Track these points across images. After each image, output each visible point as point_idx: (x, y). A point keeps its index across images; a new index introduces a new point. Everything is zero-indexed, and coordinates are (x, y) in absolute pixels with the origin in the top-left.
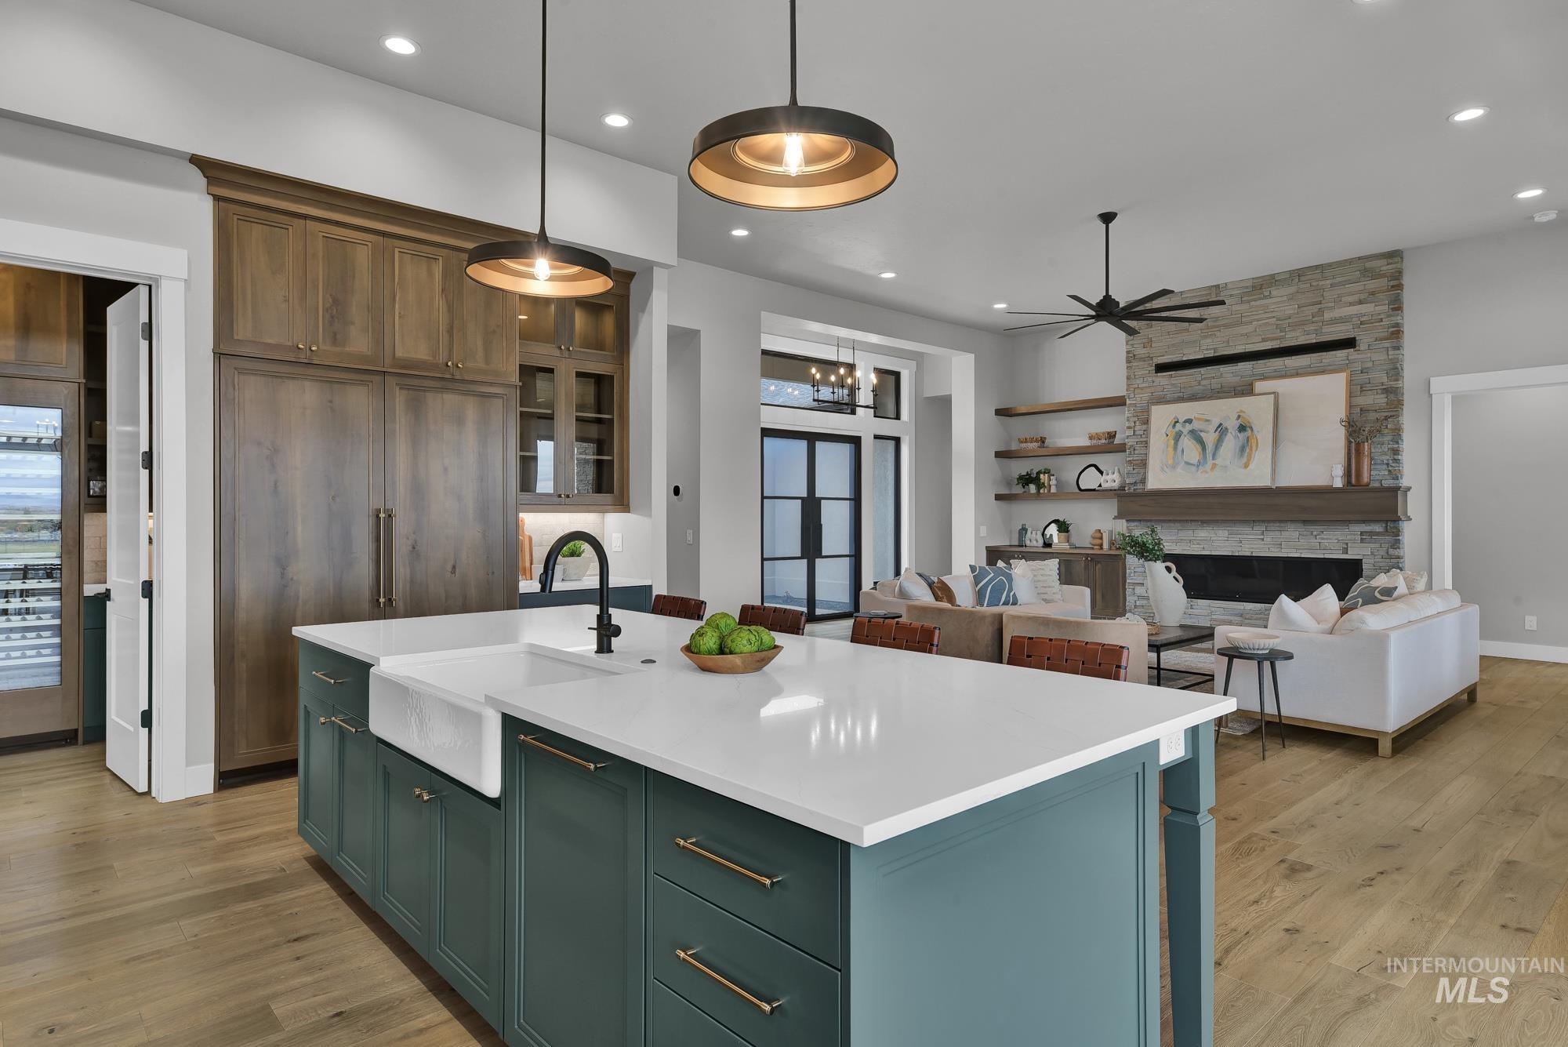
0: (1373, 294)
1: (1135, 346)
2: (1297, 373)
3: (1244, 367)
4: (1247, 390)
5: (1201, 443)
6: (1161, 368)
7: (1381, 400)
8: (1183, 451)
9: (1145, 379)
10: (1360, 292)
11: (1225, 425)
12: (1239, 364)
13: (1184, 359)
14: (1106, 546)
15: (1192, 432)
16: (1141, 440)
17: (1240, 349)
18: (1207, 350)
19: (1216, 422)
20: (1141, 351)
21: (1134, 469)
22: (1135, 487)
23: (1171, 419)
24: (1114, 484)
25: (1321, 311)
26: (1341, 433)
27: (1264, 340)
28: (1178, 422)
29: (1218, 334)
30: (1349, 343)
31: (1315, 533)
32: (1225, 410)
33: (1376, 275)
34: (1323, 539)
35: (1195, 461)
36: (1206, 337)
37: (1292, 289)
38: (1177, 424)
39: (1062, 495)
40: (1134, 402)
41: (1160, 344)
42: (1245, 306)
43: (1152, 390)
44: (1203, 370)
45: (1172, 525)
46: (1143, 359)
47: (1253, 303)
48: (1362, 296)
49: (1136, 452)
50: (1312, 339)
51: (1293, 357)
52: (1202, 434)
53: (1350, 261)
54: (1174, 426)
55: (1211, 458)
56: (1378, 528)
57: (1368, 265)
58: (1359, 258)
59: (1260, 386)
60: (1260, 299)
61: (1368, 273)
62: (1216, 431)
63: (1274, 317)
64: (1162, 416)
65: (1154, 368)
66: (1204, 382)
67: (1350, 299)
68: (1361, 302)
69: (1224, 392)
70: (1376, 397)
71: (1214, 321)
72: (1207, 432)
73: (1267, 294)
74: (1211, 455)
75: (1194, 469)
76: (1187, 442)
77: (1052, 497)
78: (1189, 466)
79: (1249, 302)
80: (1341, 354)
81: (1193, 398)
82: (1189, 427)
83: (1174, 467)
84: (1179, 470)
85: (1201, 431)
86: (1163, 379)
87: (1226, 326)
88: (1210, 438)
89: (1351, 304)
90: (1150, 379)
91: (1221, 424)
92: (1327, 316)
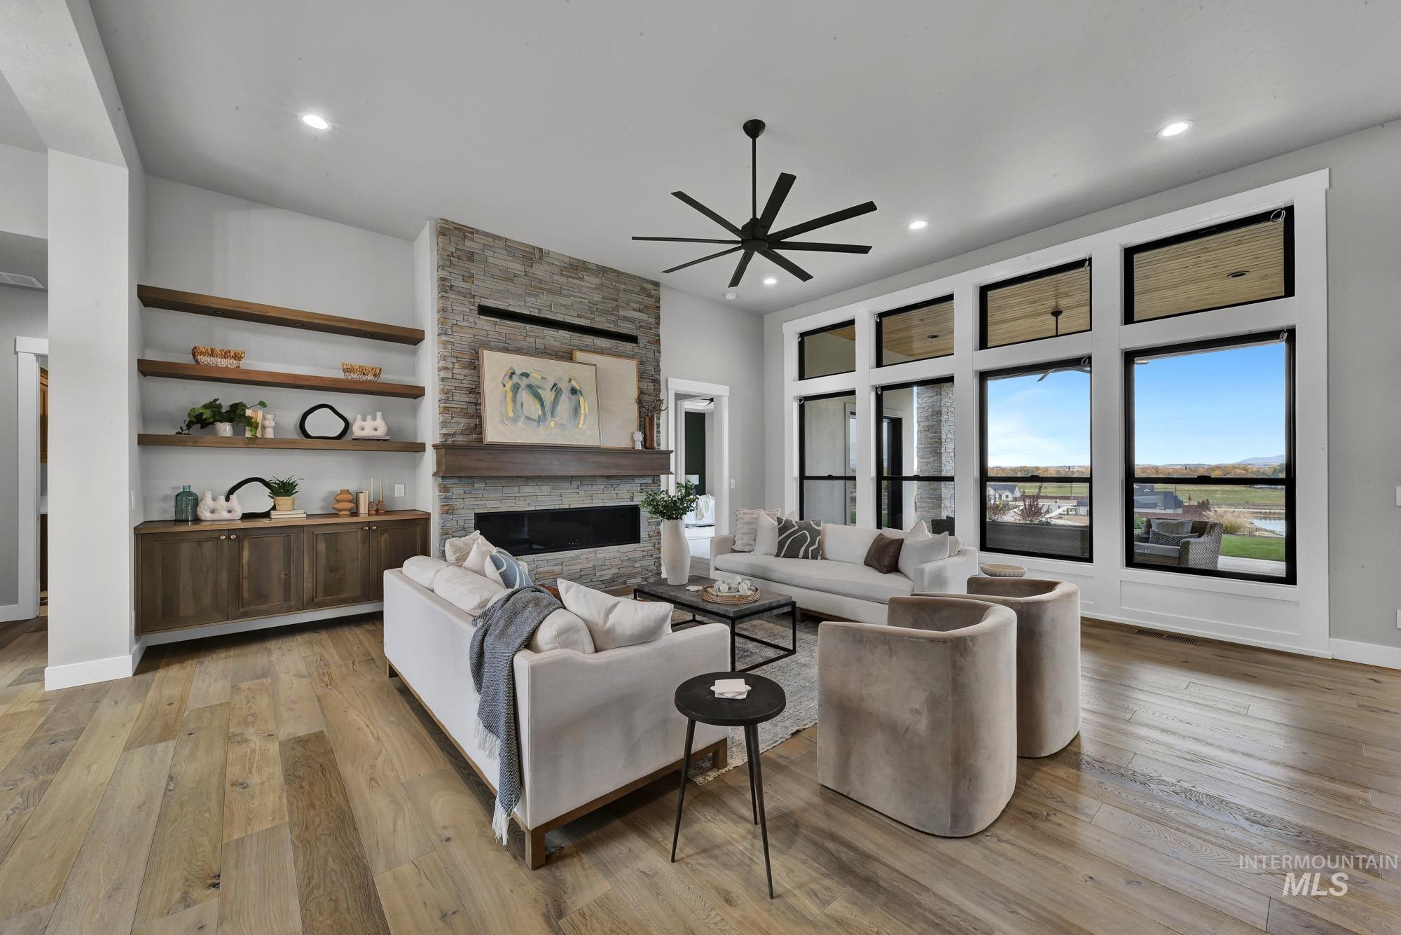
0: (646, 307)
1: (453, 275)
2: (602, 352)
3: (563, 334)
4: (568, 356)
5: (538, 397)
6: (484, 311)
7: (651, 387)
8: (522, 405)
9: (466, 318)
10: (641, 303)
11: (560, 385)
12: (560, 331)
13: (510, 309)
14: (363, 509)
15: (530, 387)
16: (461, 385)
17: (560, 318)
18: (532, 307)
19: (551, 381)
20: (458, 283)
21: (452, 417)
22: (454, 439)
23: (506, 370)
24: (376, 433)
25: (617, 308)
26: (635, 407)
27: (579, 316)
28: (513, 373)
29: (541, 295)
30: (632, 339)
31: (614, 486)
32: (555, 370)
33: (649, 295)
34: (619, 490)
35: (535, 417)
36: (530, 295)
37: (597, 281)
38: (514, 376)
39: (279, 444)
40: (452, 340)
41: (483, 284)
42: (563, 280)
43: (474, 332)
44: (528, 327)
46: (459, 293)
47: (570, 279)
48: (642, 307)
49: (455, 398)
50: (613, 329)
51: (600, 339)
52: (540, 391)
53: (634, 277)
54: (511, 377)
55: (550, 416)
56: (649, 481)
57: (645, 285)
58: (639, 277)
59: (579, 356)
60: (576, 278)
61: (643, 290)
62: (552, 390)
63: (585, 299)
64: (495, 365)
65: (476, 308)
66: (529, 339)
67: (634, 306)
68: (640, 311)
69: (546, 353)
70: (649, 384)
71: (539, 282)
72: (544, 389)
73: (582, 277)
74: (549, 413)
75: (535, 424)
76: (525, 396)
78: (530, 421)
79: (567, 277)
80: (629, 346)
81: (518, 351)
82: (525, 382)
83: (515, 420)
84: (520, 424)
85: (539, 388)
86: (486, 323)
87: (549, 291)
88: (548, 396)
89: (634, 310)
90: (471, 319)
91: (555, 385)
92: (622, 313)
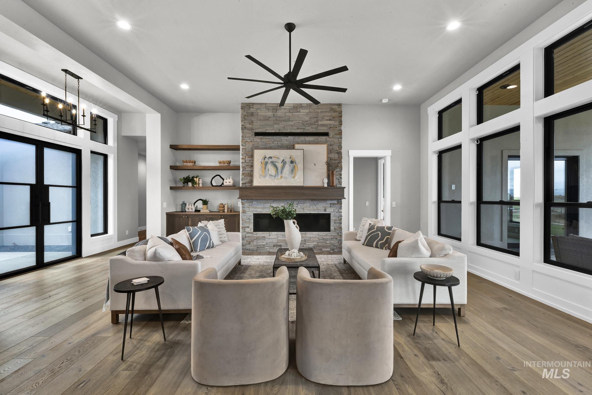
0: (334, 117)
1: (246, 123)
2: (309, 143)
3: (290, 138)
4: (292, 147)
5: (276, 167)
6: (257, 134)
7: (336, 156)
8: (268, 170)
9: (250, 138)
10: (330, 116)
11: (285, 160)
12: (289, 137)
13: (267, 132)
14: (226, 210)
15: (272, 162)
16: (248, 164)
17: (289, 131)
18: (276, 129)
19: (281, 159)
20: (248, 126)
21: (245, 177)
22: (246, 185)
23: (263, 156)
24: (230, 184)
25: (317, 121)
26: (325, 167)
27: (298, 129)
28: (266, 157)
29: (280, 123)
30: (326, 134)
31: (315, 204)
32: (284, 154)
33: (335, 111)
34: (318, 206)
35: (274, 174)
36: (276, 124)
37: (307, 111)
38: (266, 158)
39: (204, 188)
40: (245, 148)
41: (257, 124)
42: (291, 114)
43: (253, 143)
44: (275, 137)
45: (261, 201)
46: (248, 129)
47: (293, 113)
48: (331, 118)
49: (246, 170)
50: (314, 131)
51: (308, 137)
52: (276, 164)
53: (327, 104)
54: (264, 159)
55: (280, 174)
56: (335, 202)
57: (333, 107)
58: (330, 104)
59: (297, 146)
60: (296, 112)
61: (332, 110)
62: (282, 163)
63: (301, 120)
64: (259, 155)
65: (254, 134)
66: (275, 142)
67: (327, 118)
68: (330, 120)
69: (282, 147)
70: (335, 155)
71: (279, 118)
72: (278, 163)
73: (299, 111)
74: (280, 172)
75: (273, 178)
76: (270, 166)
77: (199, 189)
78: (271, 176)
79: (292, 113)
80: (324, 138)
81: (271, 148)
82: (270, 160)
83: (265, 176)
84: (267, 178)
85: (276, 162)
86: (258, 139)
87: (284, 121)
88: (279, 165)
89: (327, 120)
90: (252, 138)
91: (283, 160)
92: (320, 123)
